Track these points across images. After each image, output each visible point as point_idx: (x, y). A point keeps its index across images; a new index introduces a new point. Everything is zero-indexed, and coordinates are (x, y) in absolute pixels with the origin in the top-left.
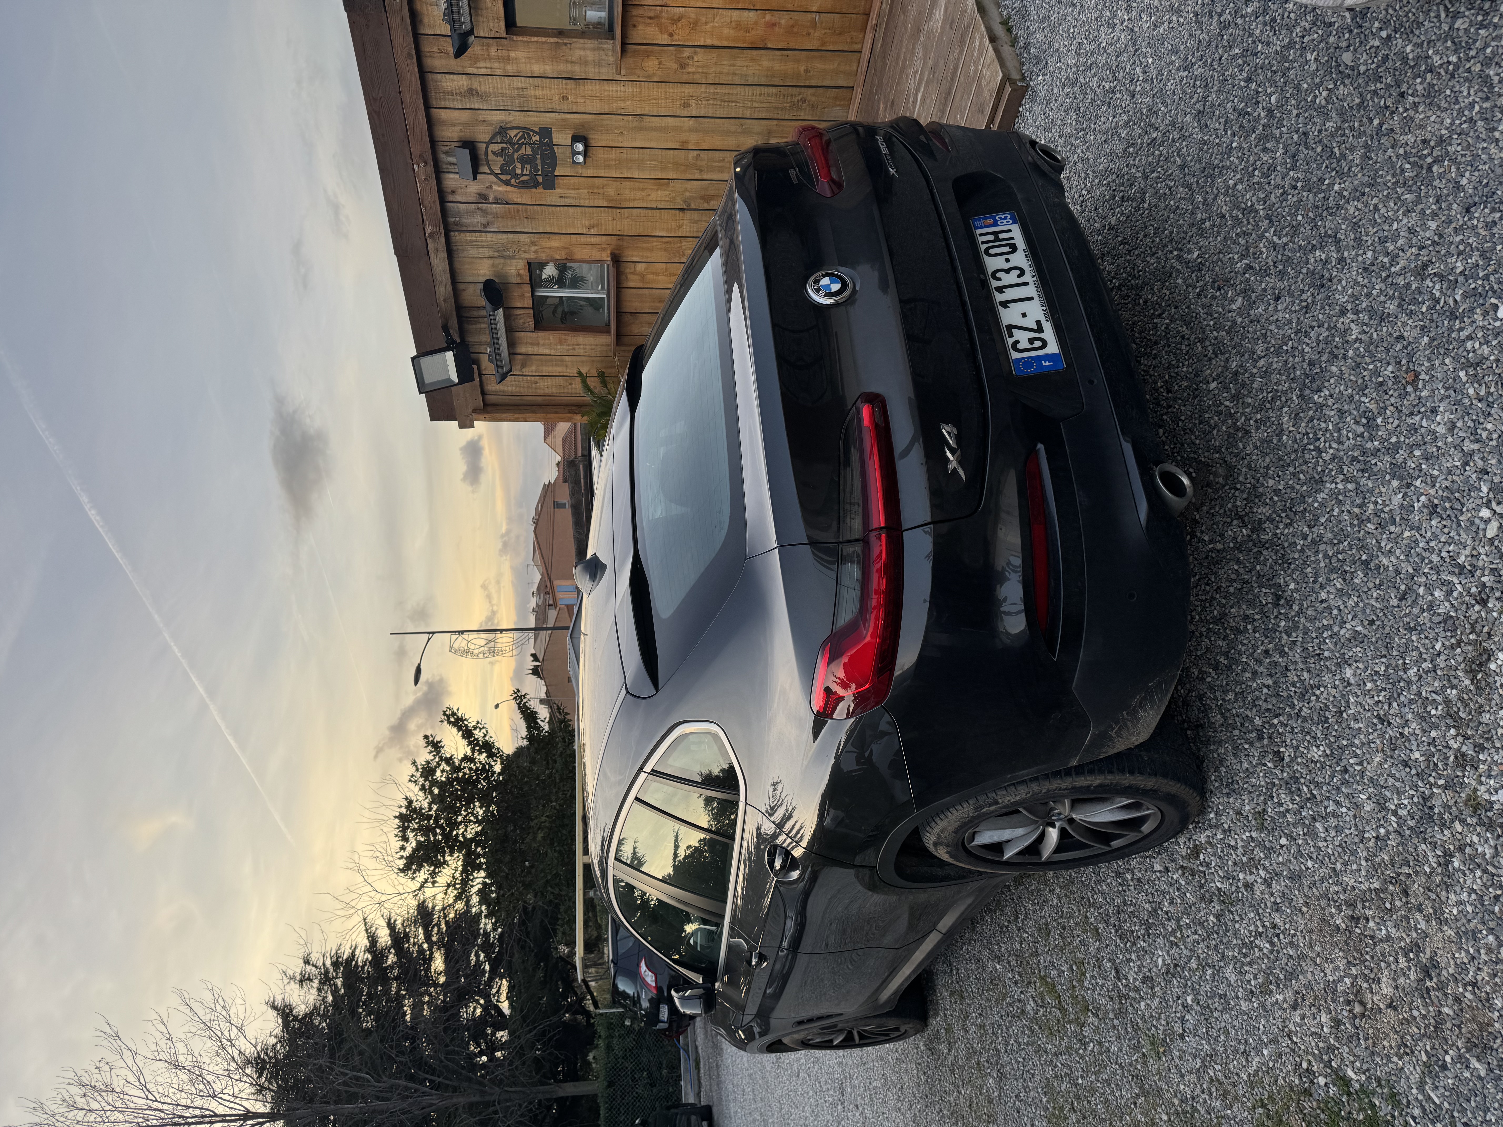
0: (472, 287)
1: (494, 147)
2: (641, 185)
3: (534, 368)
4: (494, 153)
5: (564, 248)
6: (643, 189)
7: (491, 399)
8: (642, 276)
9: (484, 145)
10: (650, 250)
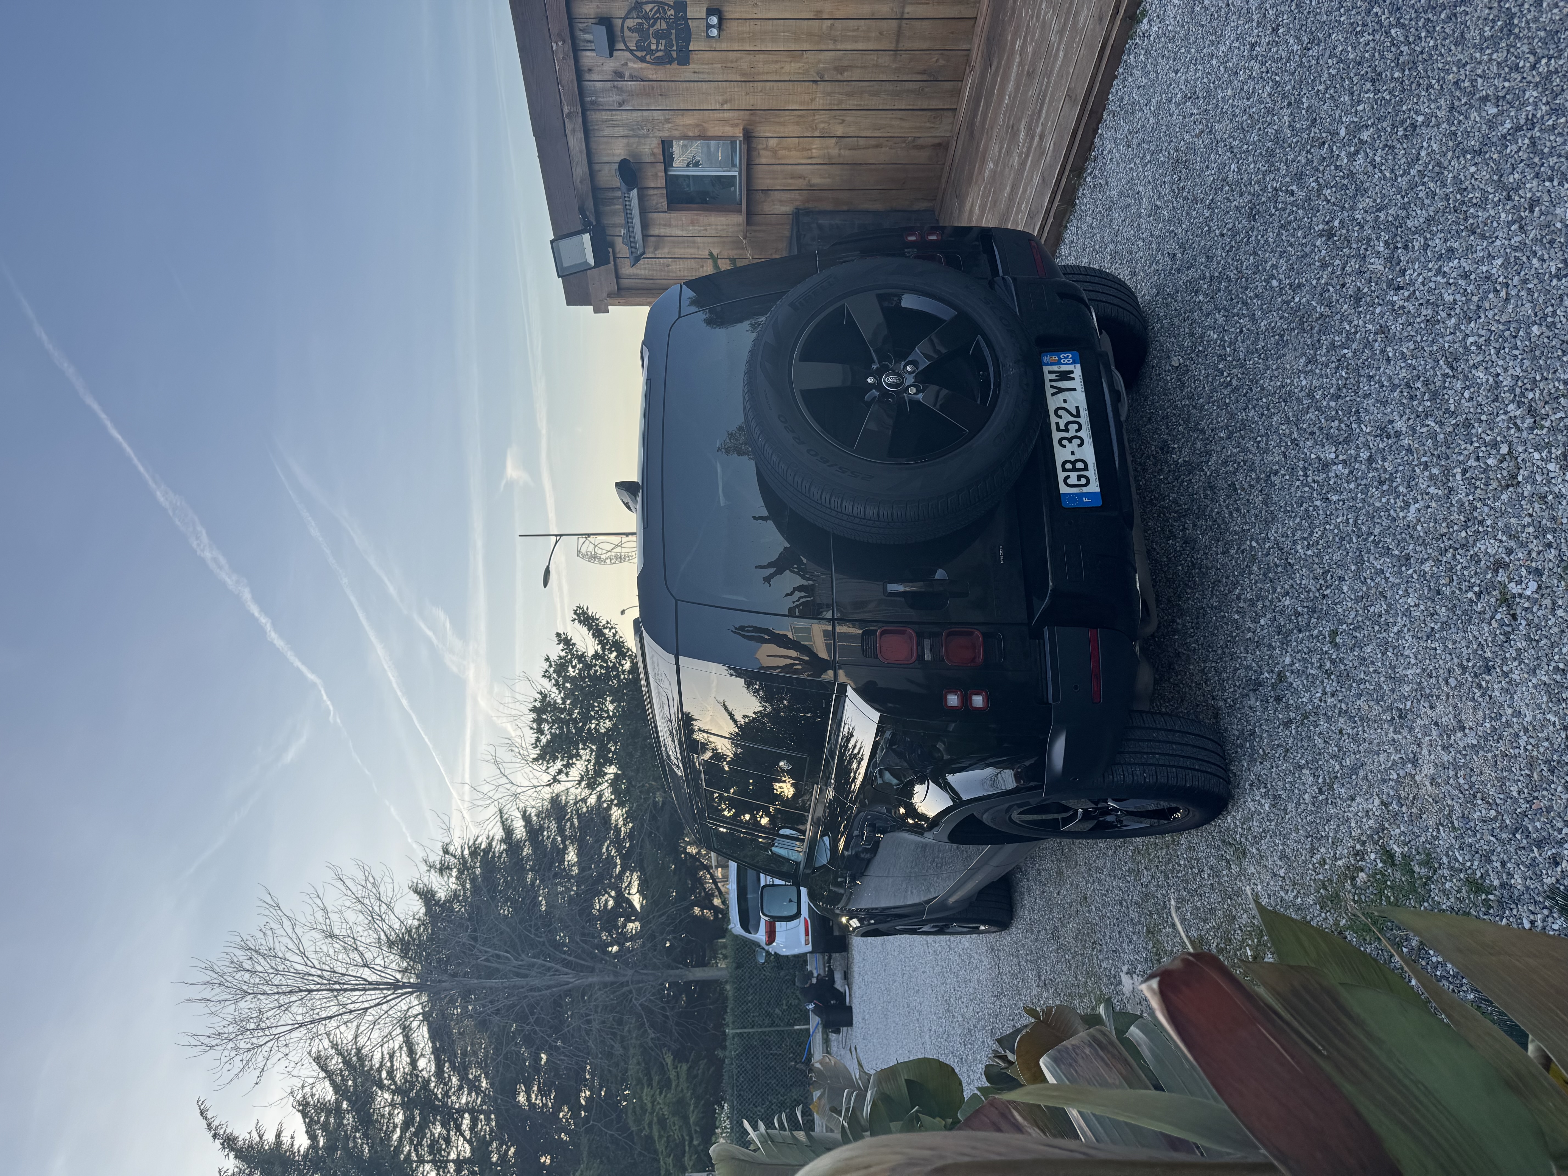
0: (607, 167)
1: (630, 23)
2: (775, 58)
3: (666, 250)
4: (629, 29)
5: (697, 125)
6: (777, 62)
7: (625, 282)
8: (775, 152)
9: (620, 22)
10: (783, 124)
